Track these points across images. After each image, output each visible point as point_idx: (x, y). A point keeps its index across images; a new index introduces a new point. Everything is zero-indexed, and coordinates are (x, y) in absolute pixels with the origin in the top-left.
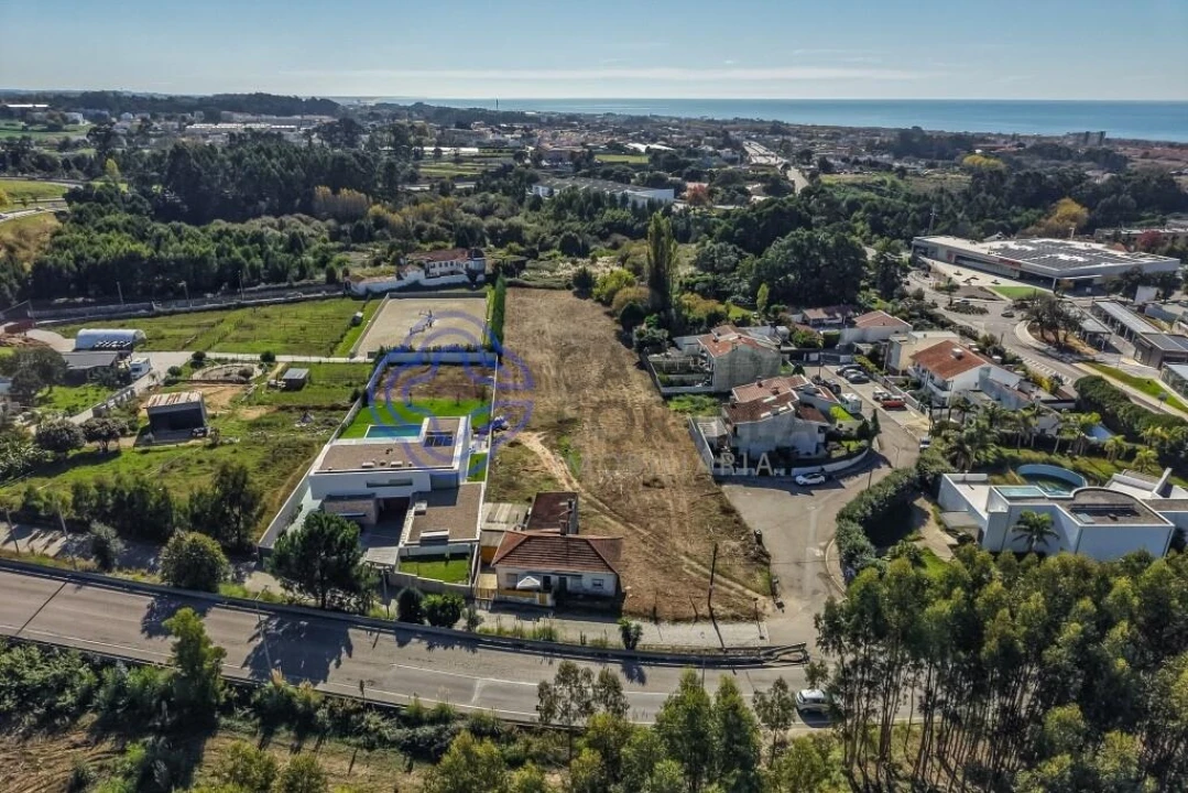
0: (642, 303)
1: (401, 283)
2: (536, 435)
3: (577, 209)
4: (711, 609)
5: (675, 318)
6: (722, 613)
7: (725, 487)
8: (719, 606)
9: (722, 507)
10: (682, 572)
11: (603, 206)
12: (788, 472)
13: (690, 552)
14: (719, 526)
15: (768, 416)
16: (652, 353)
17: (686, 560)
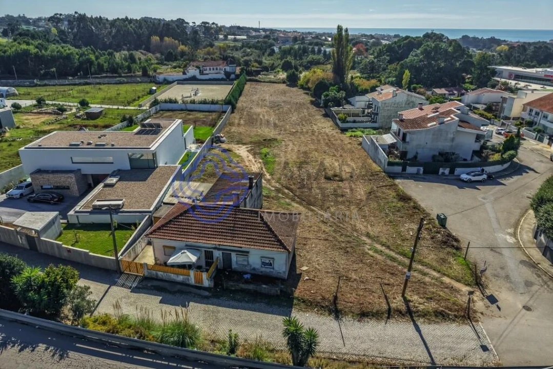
0: (328, 81)
1: (185, 77)
2: (245, 147)
3: (293, 54)
4: (407, 302)
5: (350, 87)
6: (421, 307)
7: (397, 181)
8: (415, 297)
9: (398, 195)
10: (365, 254)
11: (307, 53)
12: (452, 172)
13: (372, 233)
14: (398, 211)
15: (435, 125)
16: (333, 107)
17: (368, 241)
